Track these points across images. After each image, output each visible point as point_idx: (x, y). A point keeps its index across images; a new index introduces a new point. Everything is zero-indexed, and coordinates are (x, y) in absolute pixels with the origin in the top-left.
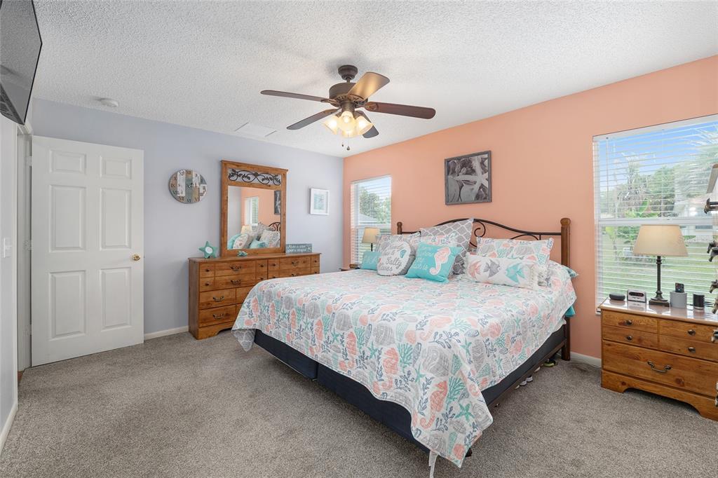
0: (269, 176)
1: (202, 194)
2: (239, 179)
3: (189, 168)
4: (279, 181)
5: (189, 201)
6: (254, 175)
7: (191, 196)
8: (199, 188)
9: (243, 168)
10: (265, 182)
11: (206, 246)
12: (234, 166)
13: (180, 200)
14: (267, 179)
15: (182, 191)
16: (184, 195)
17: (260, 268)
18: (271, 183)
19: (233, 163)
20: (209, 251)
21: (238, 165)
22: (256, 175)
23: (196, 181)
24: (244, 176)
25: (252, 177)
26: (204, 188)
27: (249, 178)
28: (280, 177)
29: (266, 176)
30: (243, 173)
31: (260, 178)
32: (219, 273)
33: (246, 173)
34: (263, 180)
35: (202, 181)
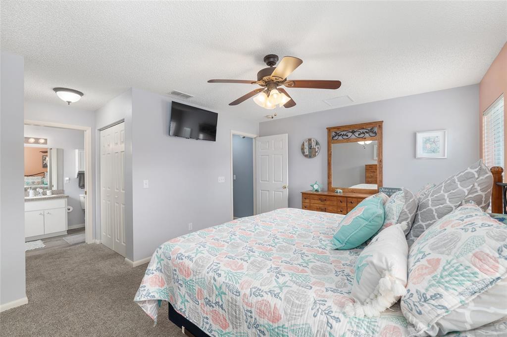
0: (364, 131)
1: (317, 152)
2: (340, 138)
3: (309, 137)
4: (375, 133)
5: (310, 157)
6: (351, 132)
7: (312, 154)
8: (315, 148)
9: (342, 129)
10: (362, 135)
11: (315, 184)
12: (335, 130)
13: (306, 156)
14: (363, 133)
15: (307, 151)
16: (307, 153)
17: (341, 203)
18: (367, 135)
19: (334, 128)
20: (316, 187)
21: (338, 128)
22: (353, 132)
23: (313, 144)
24: (344, 135)
25: (350, 134)
26: (318, 148)
27: (347, 136)
28: (376, 130)
29: (361, 131)
30: (342, 133)
31: (357, 134)
32: (313, 201)
33: (345, 133)
34: (359, 135)
35: (317, 143)
